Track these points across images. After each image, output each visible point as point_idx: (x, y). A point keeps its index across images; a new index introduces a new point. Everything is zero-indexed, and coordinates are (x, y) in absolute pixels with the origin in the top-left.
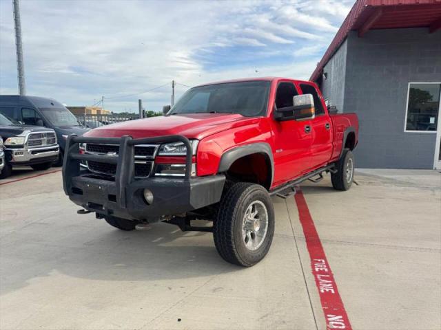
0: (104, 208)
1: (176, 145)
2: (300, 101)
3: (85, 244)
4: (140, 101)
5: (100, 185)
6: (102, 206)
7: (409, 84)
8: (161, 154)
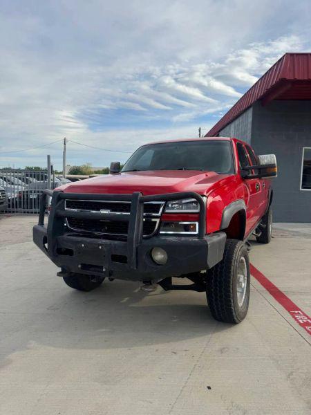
0: (104, 270)
1: (184, 201)
2: (266, 161)
3: (48, 309)
4: (49, 157)
5: (101, 245)
6: (102, 268)
7: (304, 148)
8: (167, 211)
